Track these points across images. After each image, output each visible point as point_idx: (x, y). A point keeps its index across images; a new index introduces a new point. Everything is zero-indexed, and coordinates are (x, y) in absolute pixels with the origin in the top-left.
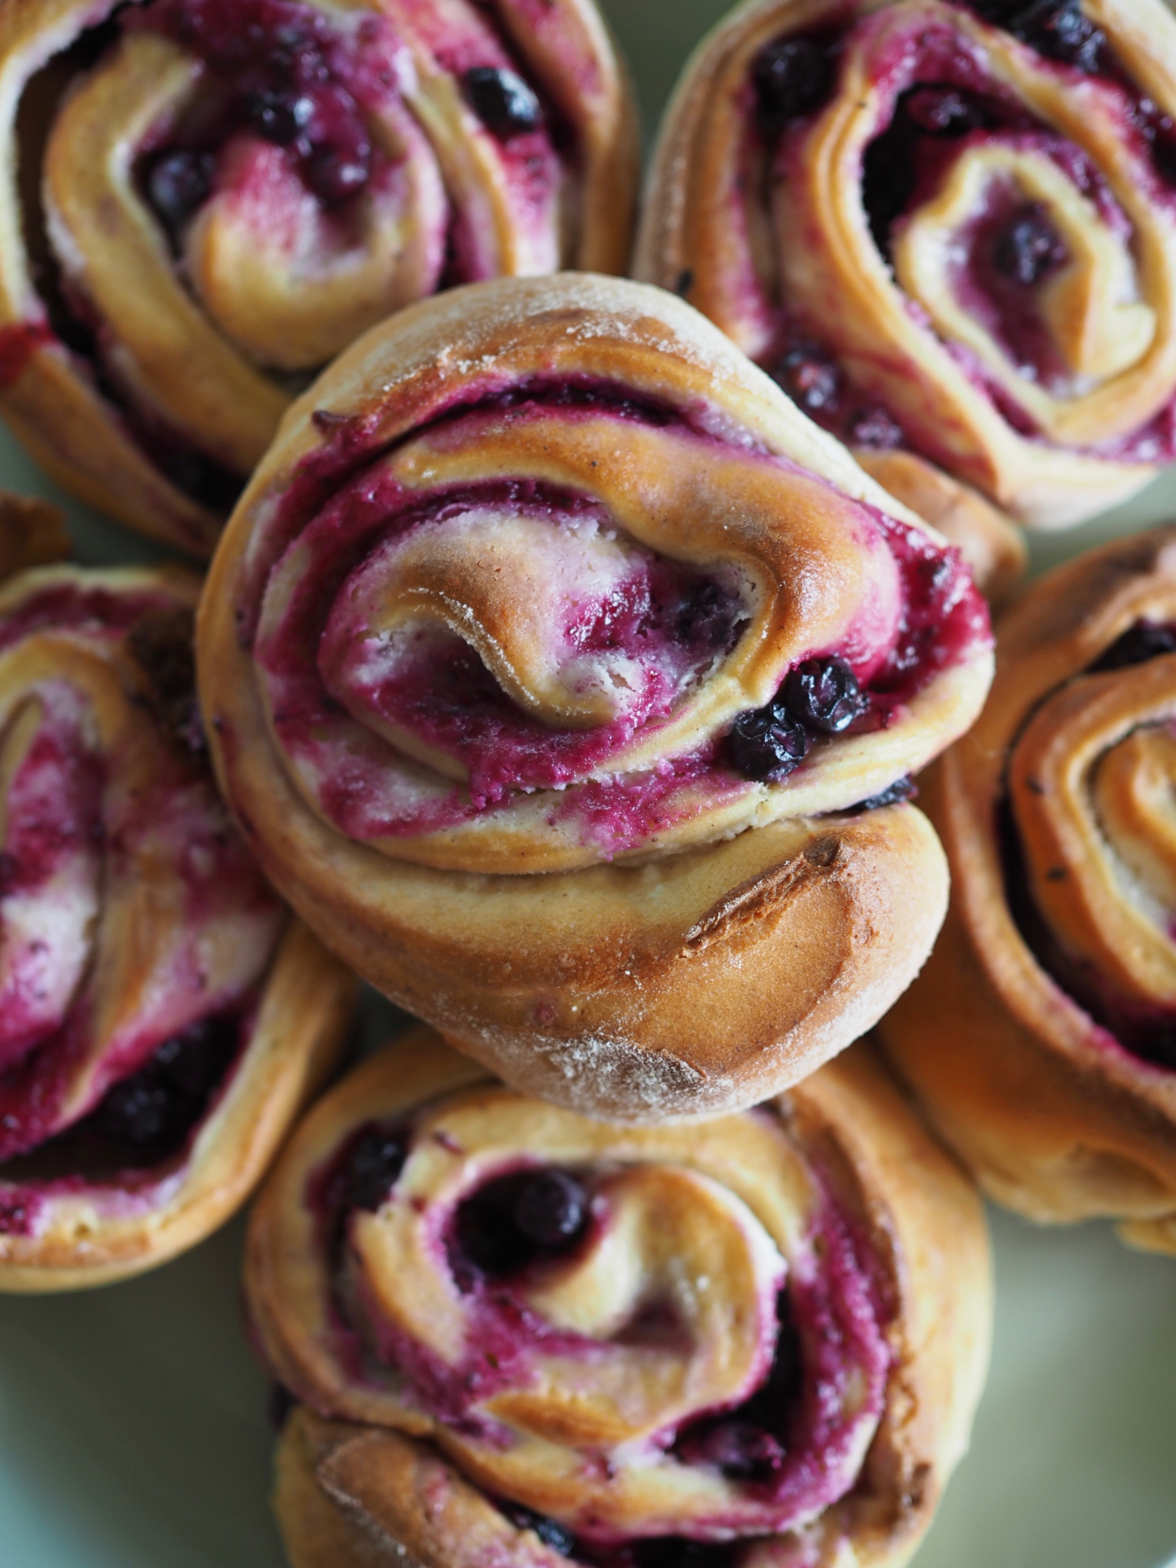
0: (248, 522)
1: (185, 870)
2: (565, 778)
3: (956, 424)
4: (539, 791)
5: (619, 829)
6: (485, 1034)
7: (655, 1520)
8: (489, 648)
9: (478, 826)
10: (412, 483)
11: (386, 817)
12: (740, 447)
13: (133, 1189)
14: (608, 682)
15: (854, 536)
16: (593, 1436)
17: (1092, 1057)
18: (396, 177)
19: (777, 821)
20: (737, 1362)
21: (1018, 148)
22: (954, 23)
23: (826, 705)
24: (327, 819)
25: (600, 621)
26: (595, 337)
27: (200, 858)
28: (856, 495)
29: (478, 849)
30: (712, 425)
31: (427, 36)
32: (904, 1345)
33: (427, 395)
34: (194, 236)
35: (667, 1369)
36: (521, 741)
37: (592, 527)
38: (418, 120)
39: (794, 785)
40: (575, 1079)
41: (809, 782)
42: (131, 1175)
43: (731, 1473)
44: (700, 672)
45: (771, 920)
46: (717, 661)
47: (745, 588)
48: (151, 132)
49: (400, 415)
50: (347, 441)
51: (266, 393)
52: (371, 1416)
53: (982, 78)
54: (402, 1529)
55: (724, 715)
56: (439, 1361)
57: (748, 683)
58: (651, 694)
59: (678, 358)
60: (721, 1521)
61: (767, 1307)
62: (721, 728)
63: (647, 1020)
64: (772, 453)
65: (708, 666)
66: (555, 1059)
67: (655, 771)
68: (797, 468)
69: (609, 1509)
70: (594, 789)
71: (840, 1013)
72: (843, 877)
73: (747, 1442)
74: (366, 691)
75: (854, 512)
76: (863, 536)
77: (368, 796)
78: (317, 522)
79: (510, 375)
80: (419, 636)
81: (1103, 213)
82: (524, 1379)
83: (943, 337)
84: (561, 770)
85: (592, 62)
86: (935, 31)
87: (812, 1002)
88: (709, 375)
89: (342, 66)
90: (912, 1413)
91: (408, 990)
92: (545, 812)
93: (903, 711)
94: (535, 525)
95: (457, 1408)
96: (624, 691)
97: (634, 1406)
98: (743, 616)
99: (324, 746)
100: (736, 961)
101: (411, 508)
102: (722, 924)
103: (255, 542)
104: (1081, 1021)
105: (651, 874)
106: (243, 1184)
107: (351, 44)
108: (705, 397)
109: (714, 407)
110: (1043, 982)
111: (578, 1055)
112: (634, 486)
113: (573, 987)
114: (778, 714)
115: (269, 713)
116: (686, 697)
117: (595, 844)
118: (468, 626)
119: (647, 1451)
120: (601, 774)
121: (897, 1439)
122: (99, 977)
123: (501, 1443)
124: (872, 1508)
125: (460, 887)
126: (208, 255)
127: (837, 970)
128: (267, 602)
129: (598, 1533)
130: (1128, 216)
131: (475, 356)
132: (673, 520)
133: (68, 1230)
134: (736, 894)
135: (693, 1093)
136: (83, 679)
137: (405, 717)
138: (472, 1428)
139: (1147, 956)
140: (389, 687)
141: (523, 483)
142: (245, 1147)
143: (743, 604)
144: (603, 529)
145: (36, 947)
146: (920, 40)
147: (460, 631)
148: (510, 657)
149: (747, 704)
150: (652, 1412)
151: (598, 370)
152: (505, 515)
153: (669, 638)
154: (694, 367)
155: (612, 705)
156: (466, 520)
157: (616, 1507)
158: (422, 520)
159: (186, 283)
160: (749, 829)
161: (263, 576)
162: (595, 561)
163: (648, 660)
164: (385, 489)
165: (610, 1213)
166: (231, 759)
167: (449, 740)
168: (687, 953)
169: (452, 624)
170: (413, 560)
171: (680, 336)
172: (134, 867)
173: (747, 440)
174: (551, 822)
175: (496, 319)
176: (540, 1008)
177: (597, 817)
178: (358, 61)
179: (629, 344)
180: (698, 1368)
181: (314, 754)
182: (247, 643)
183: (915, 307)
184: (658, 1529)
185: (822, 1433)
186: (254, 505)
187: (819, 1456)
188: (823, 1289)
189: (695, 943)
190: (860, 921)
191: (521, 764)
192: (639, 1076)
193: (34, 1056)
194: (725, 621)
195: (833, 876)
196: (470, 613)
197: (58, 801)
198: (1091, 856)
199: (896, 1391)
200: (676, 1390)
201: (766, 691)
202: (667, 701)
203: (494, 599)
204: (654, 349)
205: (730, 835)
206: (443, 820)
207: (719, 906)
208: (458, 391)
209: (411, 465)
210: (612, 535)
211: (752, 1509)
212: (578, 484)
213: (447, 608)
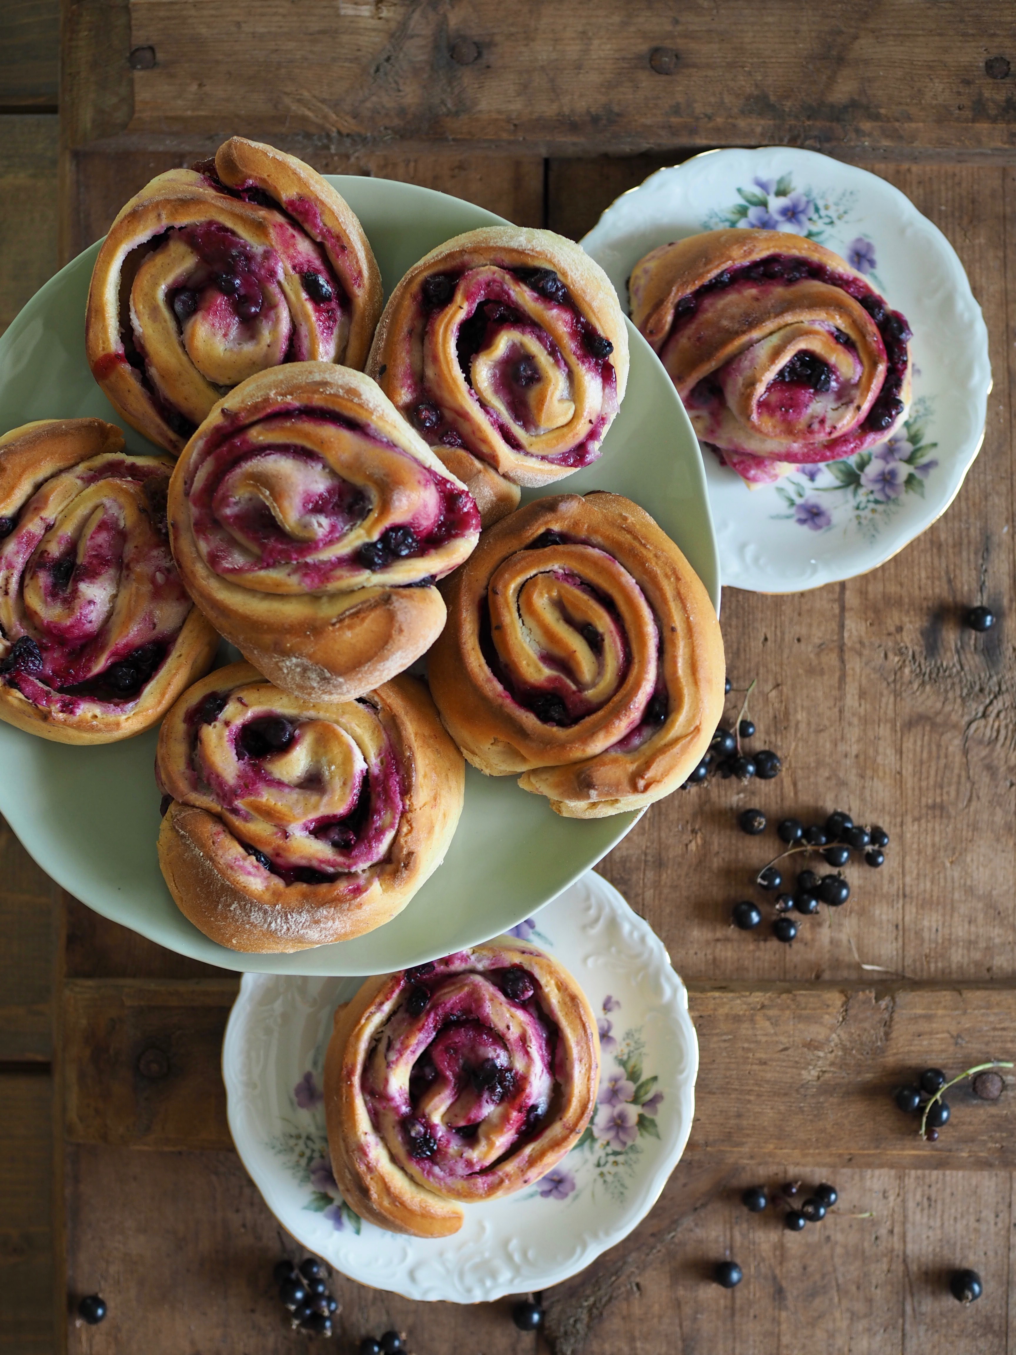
0: (193, 447)
1: (153, 581)
2: (296, 559)
3: (485, 441)
4: (287, 563)
5: (313, 581)
6: (256, 652)
7: (302, 857)
8: (274, 507)
9: (262, 573)
10: (254, 441)
11: (230, 566)
12: (382, 442)
13: (117, 705)
14: (316, 525)
15: (419, 482)
16: (281, 819)
17: (500, 700)
18: (272, 314)
19: (375, 586)
20: (341, 800)
21: (523, 333)
22: (503, 278)
23: (398, 545)
24: (208, 565)
25: (317, 502)
26: (330, 394)
27: (160, 577)
28: (427, 466)
29: (261, 582)
30: (372, 432)
31: (291, 258)
32: (411, 805)
33: (264, 408)
34: (188, 327)
35: (314, 798)
36: (282, 543)
37: (320, 466)
38: (283, 292)
39: (382, 573)
40: (288, 674)
41: (388, 573)
42: (116, 700)
43: (335, 845)
44: (352, 526)
45: (363, 620)
46: (359, 523)
47: (372, 497)
48: (175, 282)
49: (253, 414)
50: (233, 422)
51: (210, 393)
52: (197, 803)
53: (513, 302)
54: (202, 846)
55: (358, 543)
56: (226, 783)
57: (369, 532)
58: (331, 532)
59: (361, 406)
60: (328, 862)
61: (357, 780)
62: (357, 548)
63: (314, 652)
64: (395, 446)
65: (355, 524)
66: (280, 664)
67: (330, 561)
68: (405, 452)
69: (284, 850)
70: (307, 564)
71: (387, 659)
72: (391, 608)
73: (342, 832)
74: (228, 517)
75: (421, 472)
76: (423, 482)
77: (224, 558)
78: (218, 451)
79: (297, 404)
80: (251, 499)
81: (557, 361)
82: (259, 794)
83: (483, 405)
84: (295, 556)
85: (360, 273)
86: (494, 281)
87: (376, 654)
88: (372, 413)
89: (254, 267)
90: (410, 832)
91: (230, 633)
92: (287, 571)
93: (433, 551)
94: (298, 463)
95: (230, 803)
96: (321, 529)
97: (298, 811)
98: (370, 507)
99: (211, 537)
100: (349, 634)
101: (254, 450)
102: (344, 619)
103: (194, 455)
104: (499, 687)
105: (325, 599)
106: (161, 709)
107: (259, 259)
108: (369, 422)
109: (373, 426)
110: (487, 670)
111: (288, 663)
112: (337, 453)
113: (288, 636)
114: (379, 546)
115: (192, 521)
116: (345, 535)
117: (303, 584)
118: (267, 498)
119: (302, 830)
120: (309, 560)
121: (402, 841)
122: (113, 618)
123: (246, 818)
124: (389, 868)
125: (254, 596)
126: (193, 335)
127: (386, 643)
128: (196, 479)
129: (279, 861)
130: (566, 364)
131: (284, 395)
132: (349, 467)
133: (89, 715)
134: (351, 608)
135: (329, 683)
136: (122, 500)
137: (241, 529)
138: (235, 811)
139: (528, 665)
140: (237, 517)
141: (296, 446)
142: (163, 695)
143: (371, 503)
144: (324, 467)
145: (91, 602)
146: (488, 285)
147: (264, 500)
148: (281, 511)
149: (367, 540)
150: (305, 814)
151: (330, 406)
152: (288, 458)
153: (343, 512)
154: (367, 410)
155: (316, 534)
156: (272, 458)
157: (287, 850)
158: (256, 455)
159: (183, 345)
160: (363, 587)
161: (196, 469)
162: (319, 479)
163: (333, 519)
164: (244, 442)
165: (300, 736)
166: (176, 539)
167: (256, 540)
168: (331, 628)
169: (261, 496)
170: (250, 470)
171: (364, 397)
172: (133, 576)
173: (385, 440)
174: (289, 575)
175: (295, 381)
176: (276, 644)
177: (305, 575)
178: (261, 266)
179: (343, 398)
180: (326, 799)
181: (207, 539)
182: (187, 494)
183: (473, 391)
184: (304, 862)
185: (373, 832)
186: (195, 441)
187: (370, 842)
188: (381, 778)
189: (334, 625)
190: (397, 625)
191: (281, 552)
192: (309, 674)
193: (83, 647)
194: (364, 508)
195: (388, 606)
196: (268, 493)
197: (105, 545)
198: (512, 622)
199: (404, 821)
200: (316, 807)
201: (375, 537)
202: (337, 535)
203: (277, 489)
204: (352, 401)
205: (356, 588)
206: (250, 570)
207: (344, 613)
208: (276, 408)
209: (255, 434)
210: (327, 470)
211: (340, 859)
212: (316, 449)
213: (260, 490)
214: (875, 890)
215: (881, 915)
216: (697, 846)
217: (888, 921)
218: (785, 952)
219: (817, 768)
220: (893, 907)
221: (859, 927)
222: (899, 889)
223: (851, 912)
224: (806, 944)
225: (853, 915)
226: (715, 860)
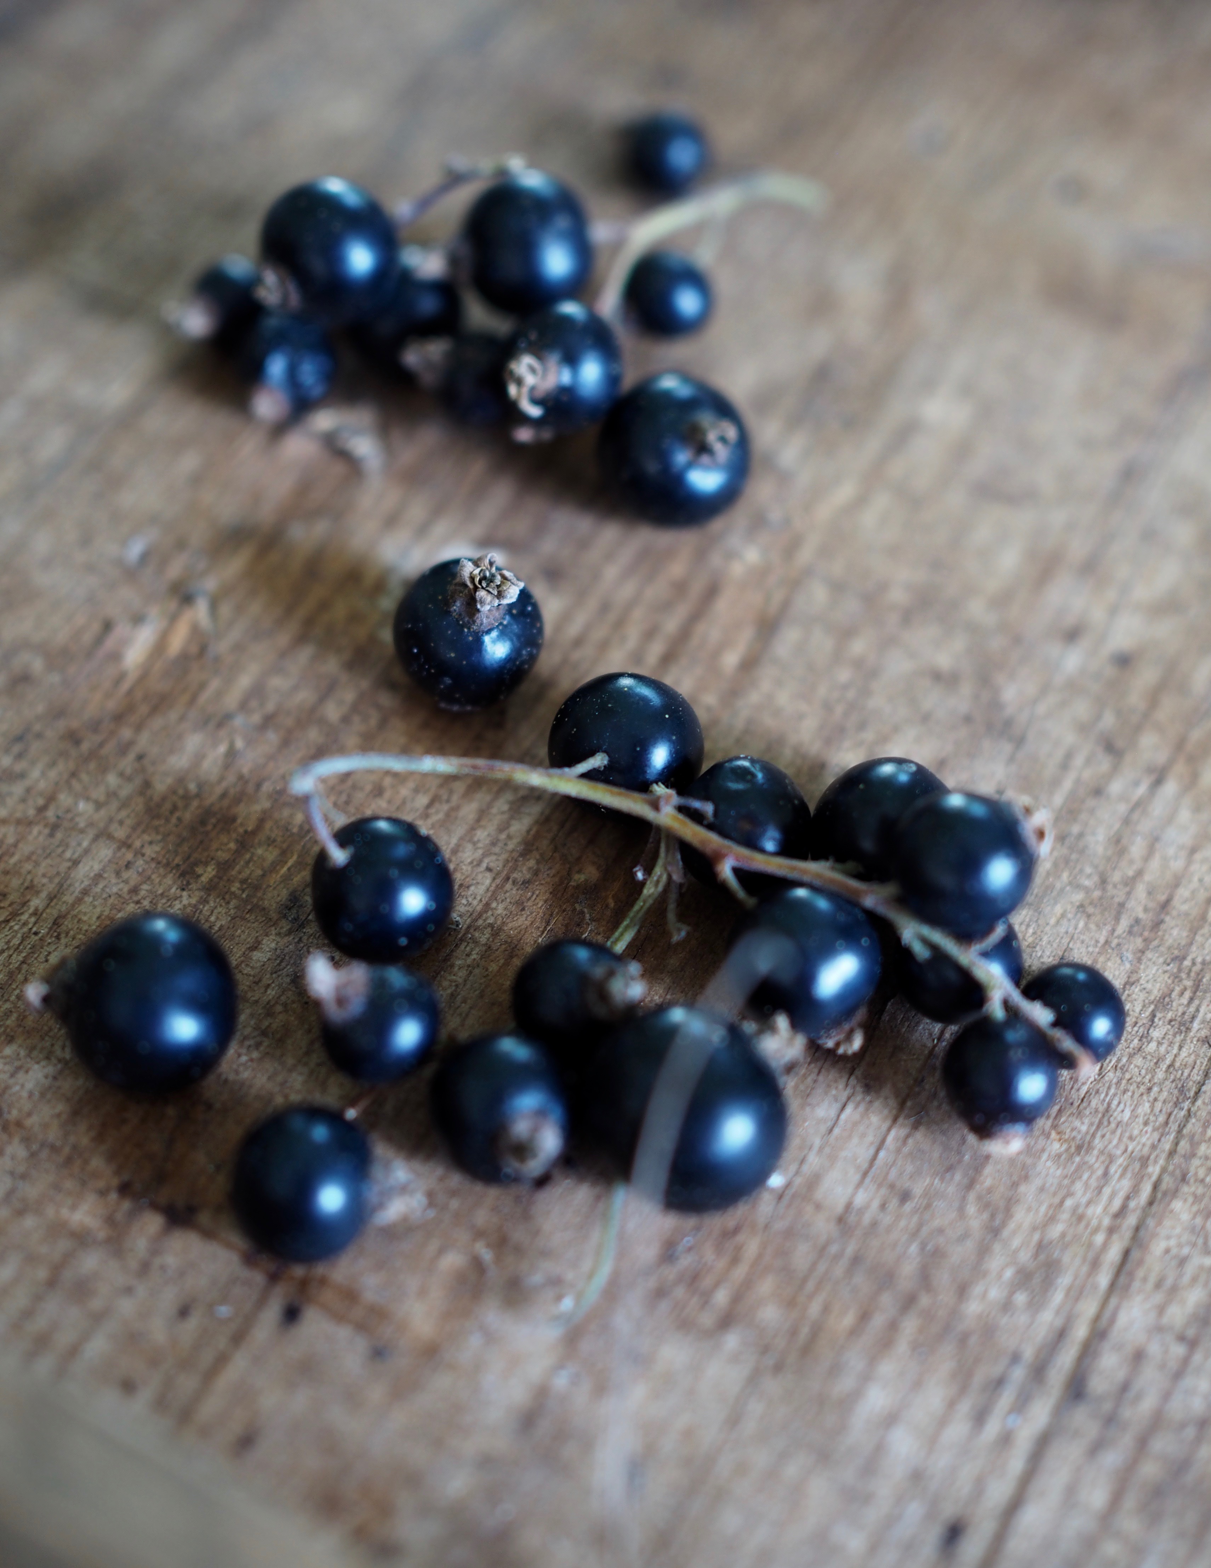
214: (925, 1278)
215: (890, 1419)
216: (160, 647)
217: (917, 1477)
218: (238, 1338)
219: (907, 617)
220: (980, 1418)
221: (734, 1420)
222: (1061, 1335)
223: (726, 1321)
224: (378, 1353)
225: (732, 1341)
226: (193, 741)
